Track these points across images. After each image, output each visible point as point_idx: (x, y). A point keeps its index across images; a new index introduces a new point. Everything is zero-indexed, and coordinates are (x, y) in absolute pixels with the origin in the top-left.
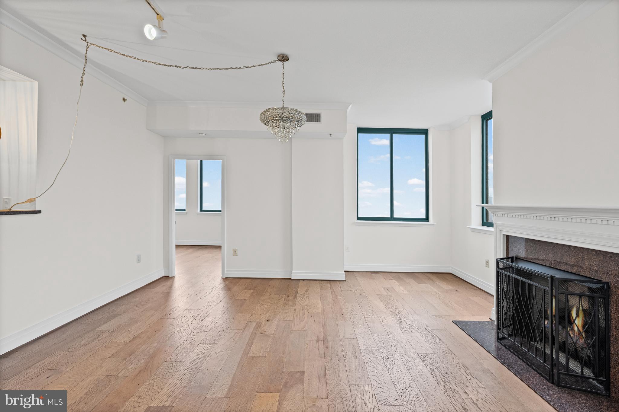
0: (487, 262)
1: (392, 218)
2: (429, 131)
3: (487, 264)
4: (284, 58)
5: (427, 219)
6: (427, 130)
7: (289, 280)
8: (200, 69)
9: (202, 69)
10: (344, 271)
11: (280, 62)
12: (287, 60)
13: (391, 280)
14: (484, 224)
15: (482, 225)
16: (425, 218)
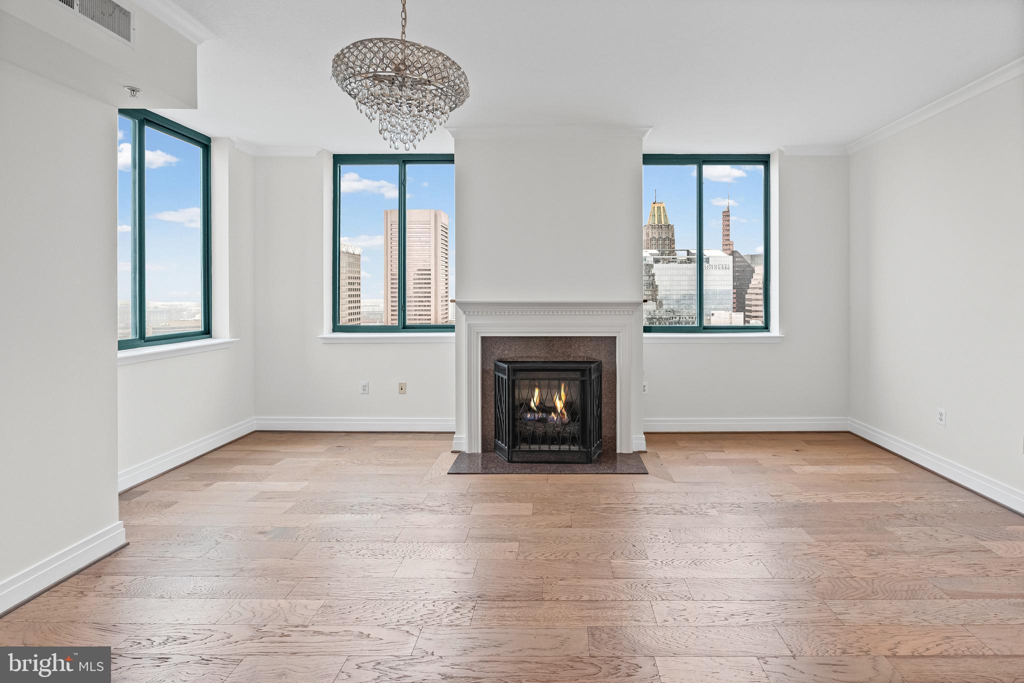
1: (145, 341)
2: (213, 144)
5: (207, 332)
6: (209, 140)
14: (336, 328)
15: (334, 331)
16: (201, 329)
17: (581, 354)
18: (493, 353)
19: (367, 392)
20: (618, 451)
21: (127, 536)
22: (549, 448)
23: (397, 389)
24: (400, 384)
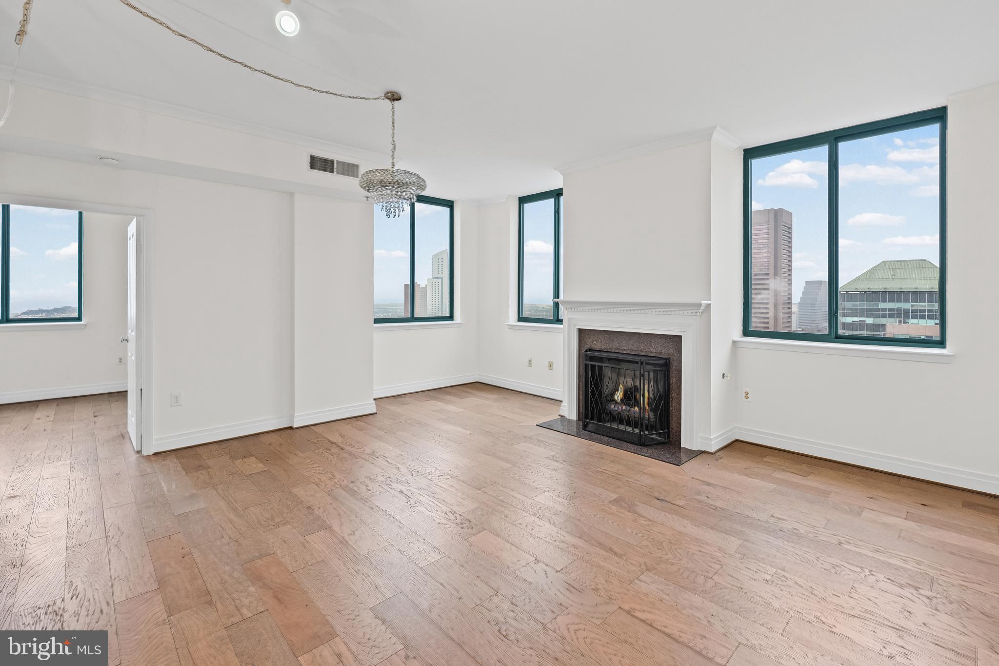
0: (530, 361)
1: (413, 319)
2: (454, 205)
3: (530, 363)
4: (394, 97)
5: (451, 317)
6: (452, 202)
7: (291, 431)
8: (282, 79)
9: (284, 81)
10: (375, 399)
11: (388, 101)
12: (399, 99)
13: (427, 402)
14: (520, 319)
15: (519, 321)
16: (448, 315)
17: (654, 349)
18: (585, 342)
19: (531, 365)
20: (682, 446)
21: (377, 409)
22: (633, 430)
23: (548, 366)
24: (549, 362)
